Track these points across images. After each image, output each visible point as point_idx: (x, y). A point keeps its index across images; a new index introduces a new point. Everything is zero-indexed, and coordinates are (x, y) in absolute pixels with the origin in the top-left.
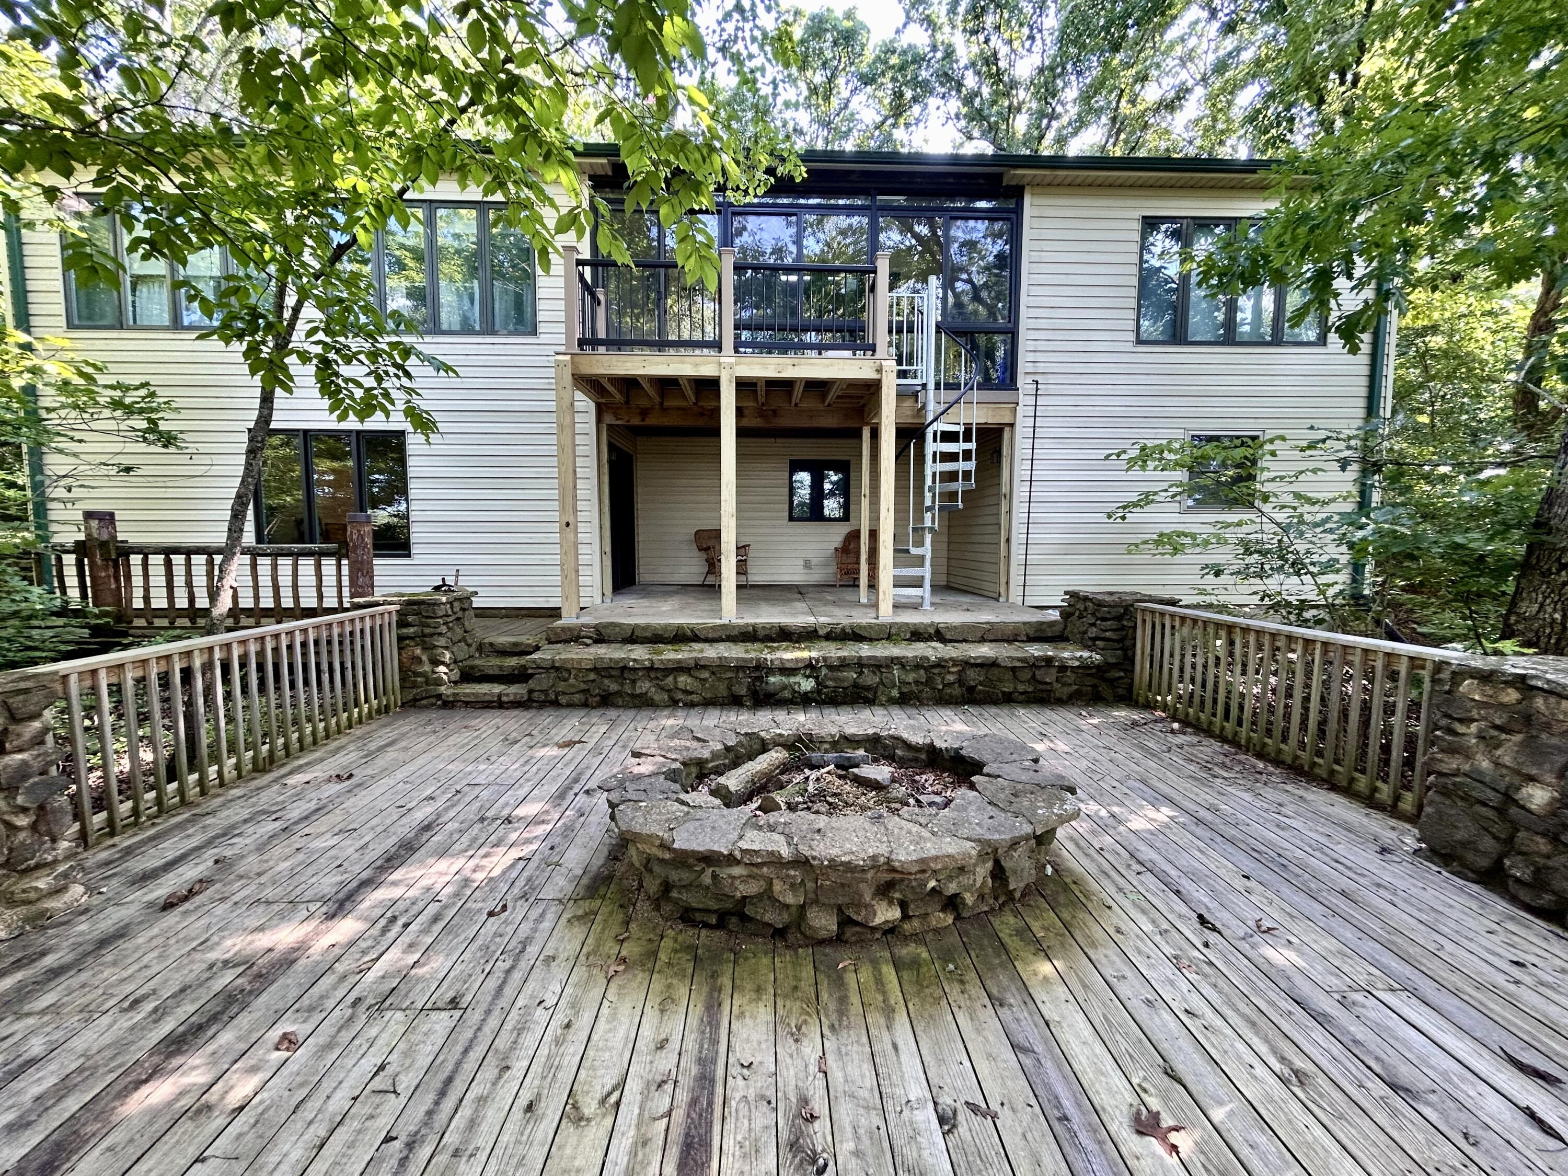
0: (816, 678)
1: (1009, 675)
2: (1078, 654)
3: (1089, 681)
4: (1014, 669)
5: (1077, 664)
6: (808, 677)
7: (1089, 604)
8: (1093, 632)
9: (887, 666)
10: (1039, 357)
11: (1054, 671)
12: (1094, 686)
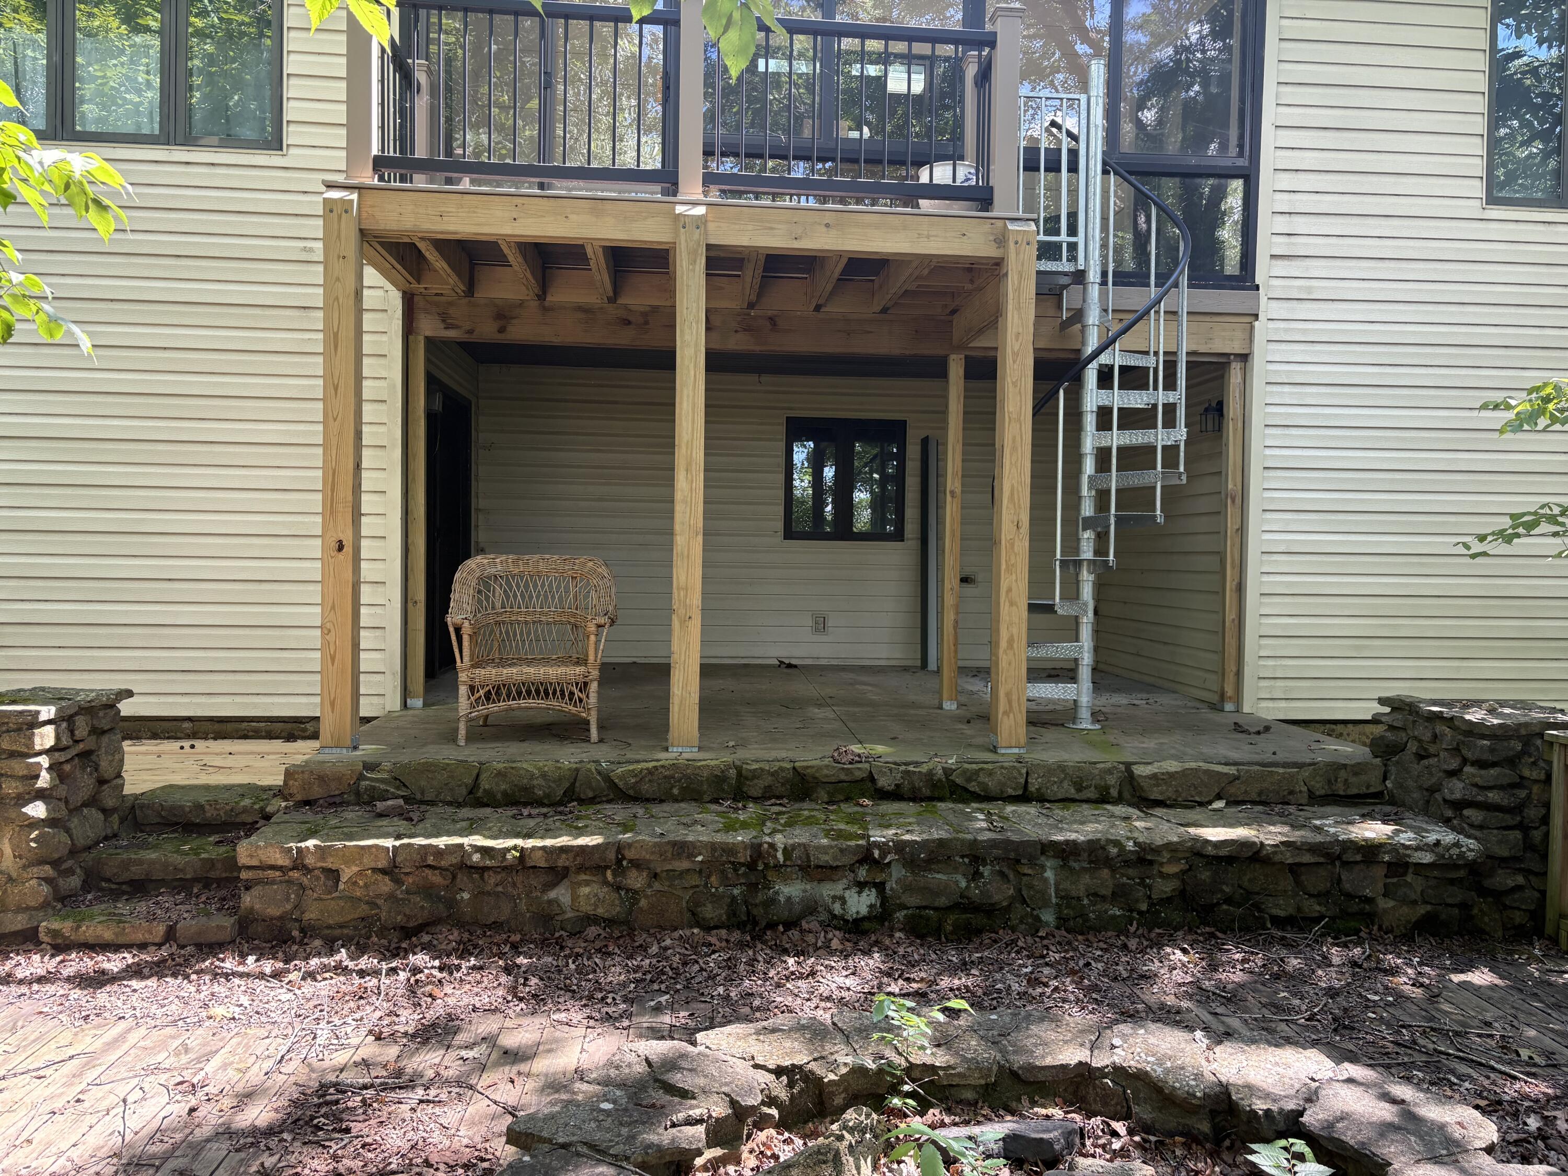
0: (880, 887)
1: (1287, 883)
2: (1432, 838)
3: (1456, 895)
4: (1294, 869)
5: (1427, 858)
6: (861, 886)
7: (1441, 728)
8: (1456, 789)
9: (1032, 862)
10: (1300, 225)
11: (1380, 871)
12: (1464, 906)
